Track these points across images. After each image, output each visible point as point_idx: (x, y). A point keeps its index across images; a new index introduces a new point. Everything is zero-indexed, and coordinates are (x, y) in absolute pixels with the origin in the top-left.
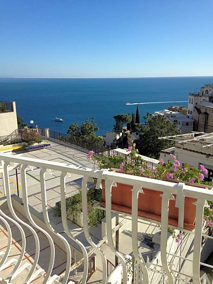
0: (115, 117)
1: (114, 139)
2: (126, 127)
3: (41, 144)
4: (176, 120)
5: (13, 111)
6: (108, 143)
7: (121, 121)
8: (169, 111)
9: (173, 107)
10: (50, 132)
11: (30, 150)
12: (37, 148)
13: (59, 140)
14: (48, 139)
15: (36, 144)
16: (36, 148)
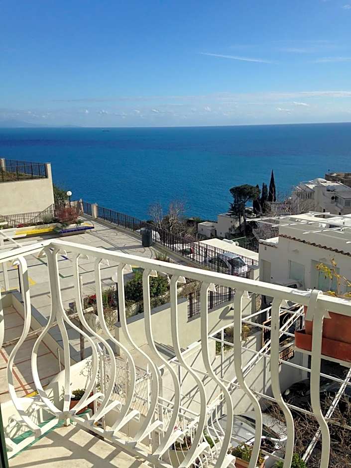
0: (232, 190)
1: (230, 227)
2: (252, 208)
3: (81, 226)
4: (336, 197)
5: (47, 177)
6: (221, 233)
7: (242, 197)
8: (326, 181)
9: (333, 174)
10: (99, 209)
11: (63, 234)
12: (74, 232)
13: (110, 222)
14: (95, 220)
15: (73, 226)
16: (72, 231)
